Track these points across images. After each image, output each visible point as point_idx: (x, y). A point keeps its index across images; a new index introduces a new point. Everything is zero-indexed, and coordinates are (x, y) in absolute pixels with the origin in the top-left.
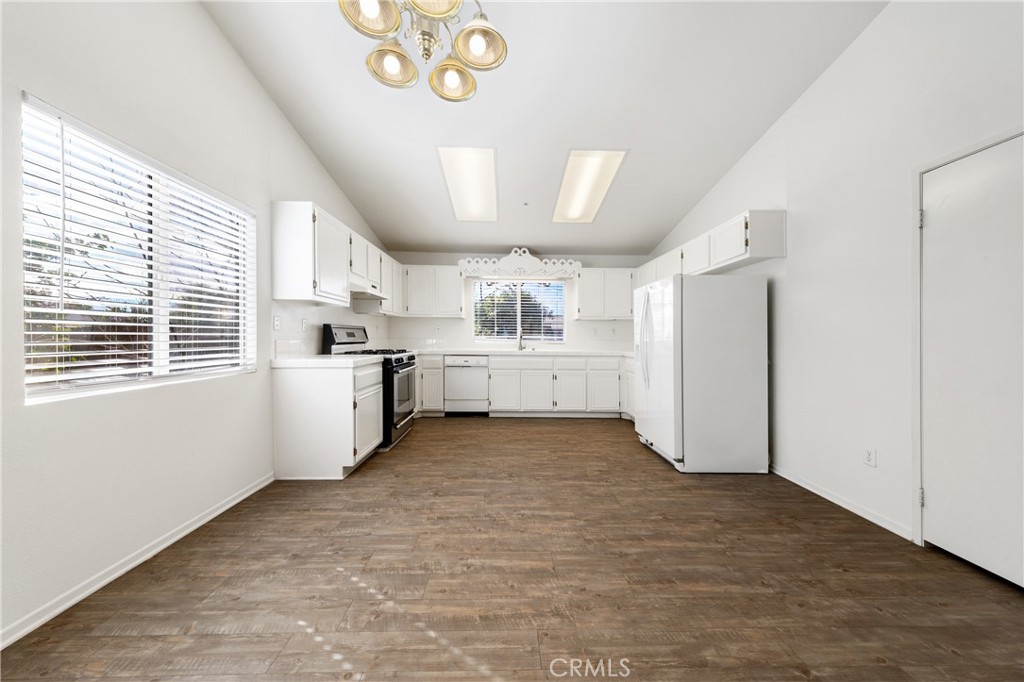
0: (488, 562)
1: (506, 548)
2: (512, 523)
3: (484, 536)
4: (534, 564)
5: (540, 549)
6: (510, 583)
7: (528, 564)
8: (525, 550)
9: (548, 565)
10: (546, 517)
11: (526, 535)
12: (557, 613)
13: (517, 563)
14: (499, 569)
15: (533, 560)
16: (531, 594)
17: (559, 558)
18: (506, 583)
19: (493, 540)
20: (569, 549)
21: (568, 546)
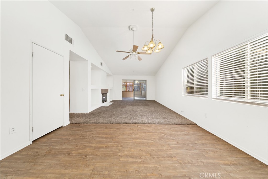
0: (148, 141)
1: (145, 144)
2: (144, 154)
3: (151, 148)
4: (137, 140)
5: (135, 144)
6: (142, 137)
7: (139, 140)
8: (140, 144)
9: (134, 140)
10: (131, 157)
11: (139, 148)
12: (134, 133)
13: (141, 141)
14: (145, 139)
15: (137, 141)
16: (138, 135)
17: (131, 142)
18: (143, 137)
19: (149, 147)
20: (128, 144)
21: (128, 145)
